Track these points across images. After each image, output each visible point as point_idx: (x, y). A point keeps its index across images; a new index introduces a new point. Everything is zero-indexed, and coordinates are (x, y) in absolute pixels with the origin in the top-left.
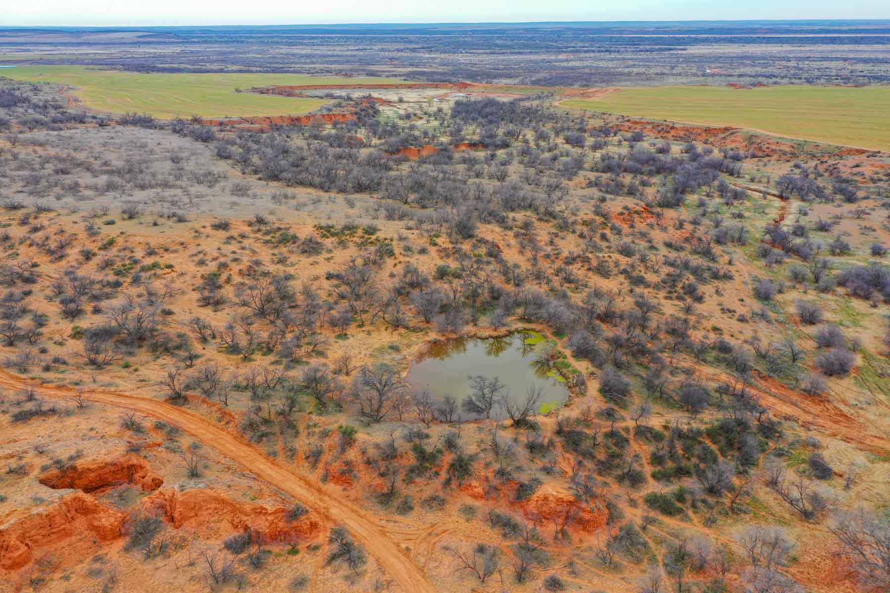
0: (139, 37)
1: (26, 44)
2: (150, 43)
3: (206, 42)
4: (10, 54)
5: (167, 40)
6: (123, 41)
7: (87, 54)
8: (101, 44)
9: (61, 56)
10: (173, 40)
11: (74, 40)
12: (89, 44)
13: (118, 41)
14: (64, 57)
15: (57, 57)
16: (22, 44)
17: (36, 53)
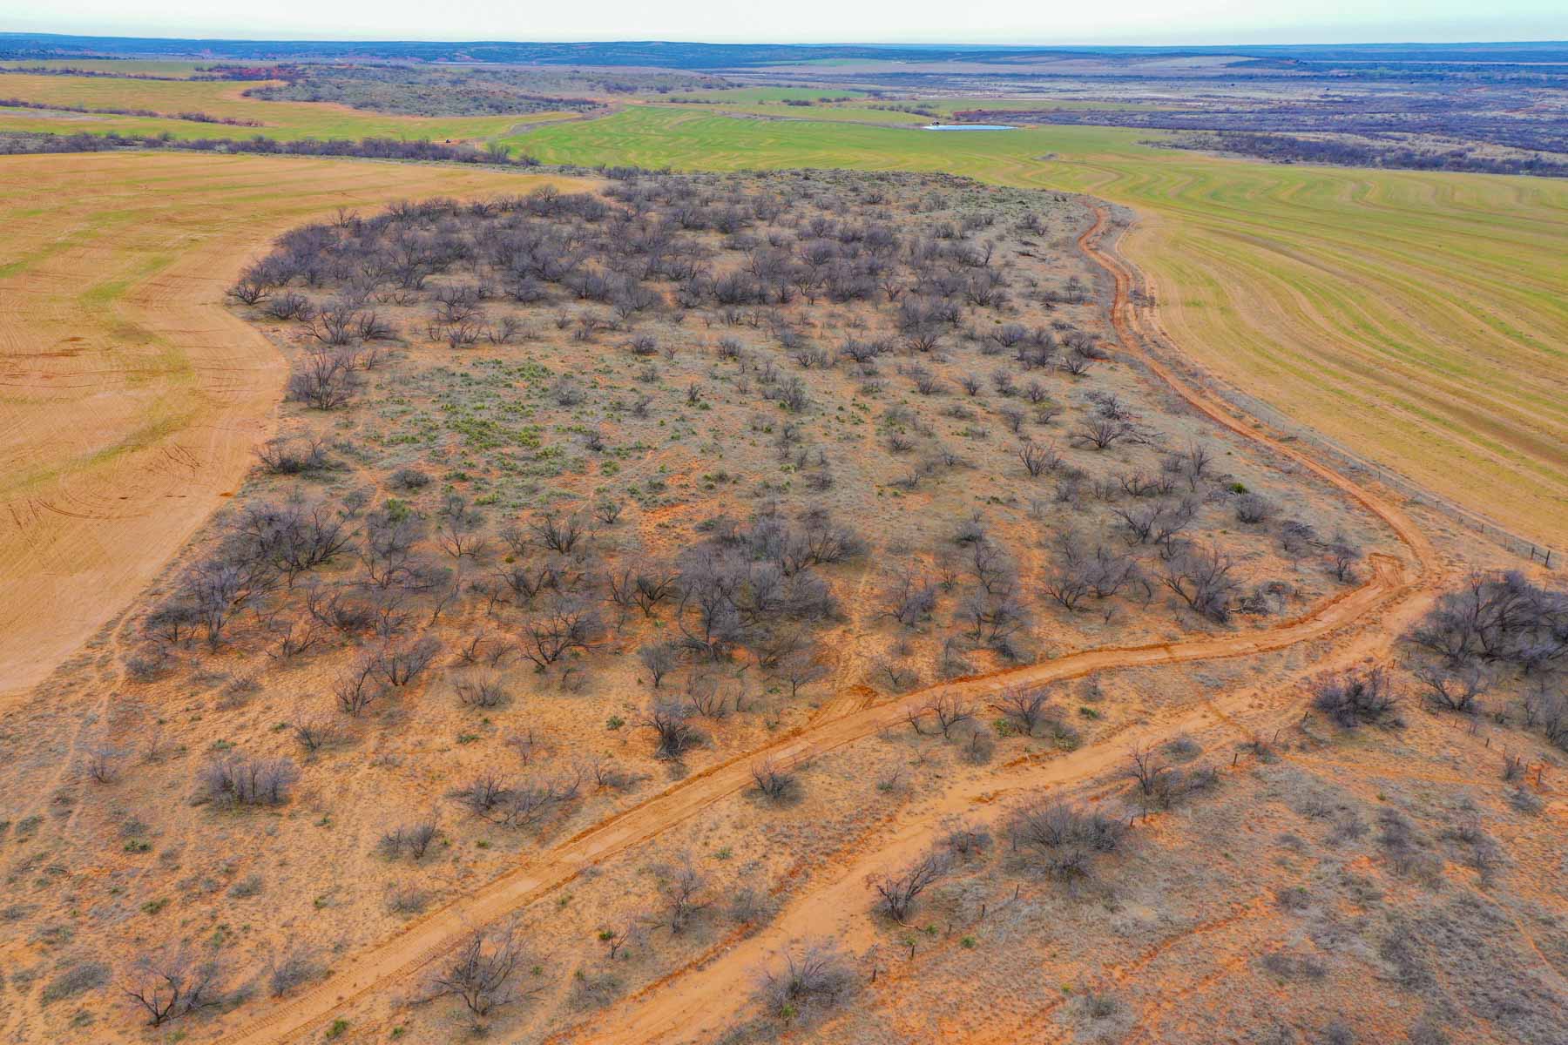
0: (1229, 65)
1: (1039, 76)
2: (1250, 77)
3: (1361, 77)
4: (1008, 98)
5: (1282, 72)
6: (1200, 73)
7: (1139, 100)
8: (1161, 79)
9: (1092, 105)
10: (1293, 72)
11: (1118, 71)
12: (1139, 78)
13: (1194, 73)
14: (1099, 106)
15: (1084, 106)
16: (1033, 76)
17: (1052, 96)
